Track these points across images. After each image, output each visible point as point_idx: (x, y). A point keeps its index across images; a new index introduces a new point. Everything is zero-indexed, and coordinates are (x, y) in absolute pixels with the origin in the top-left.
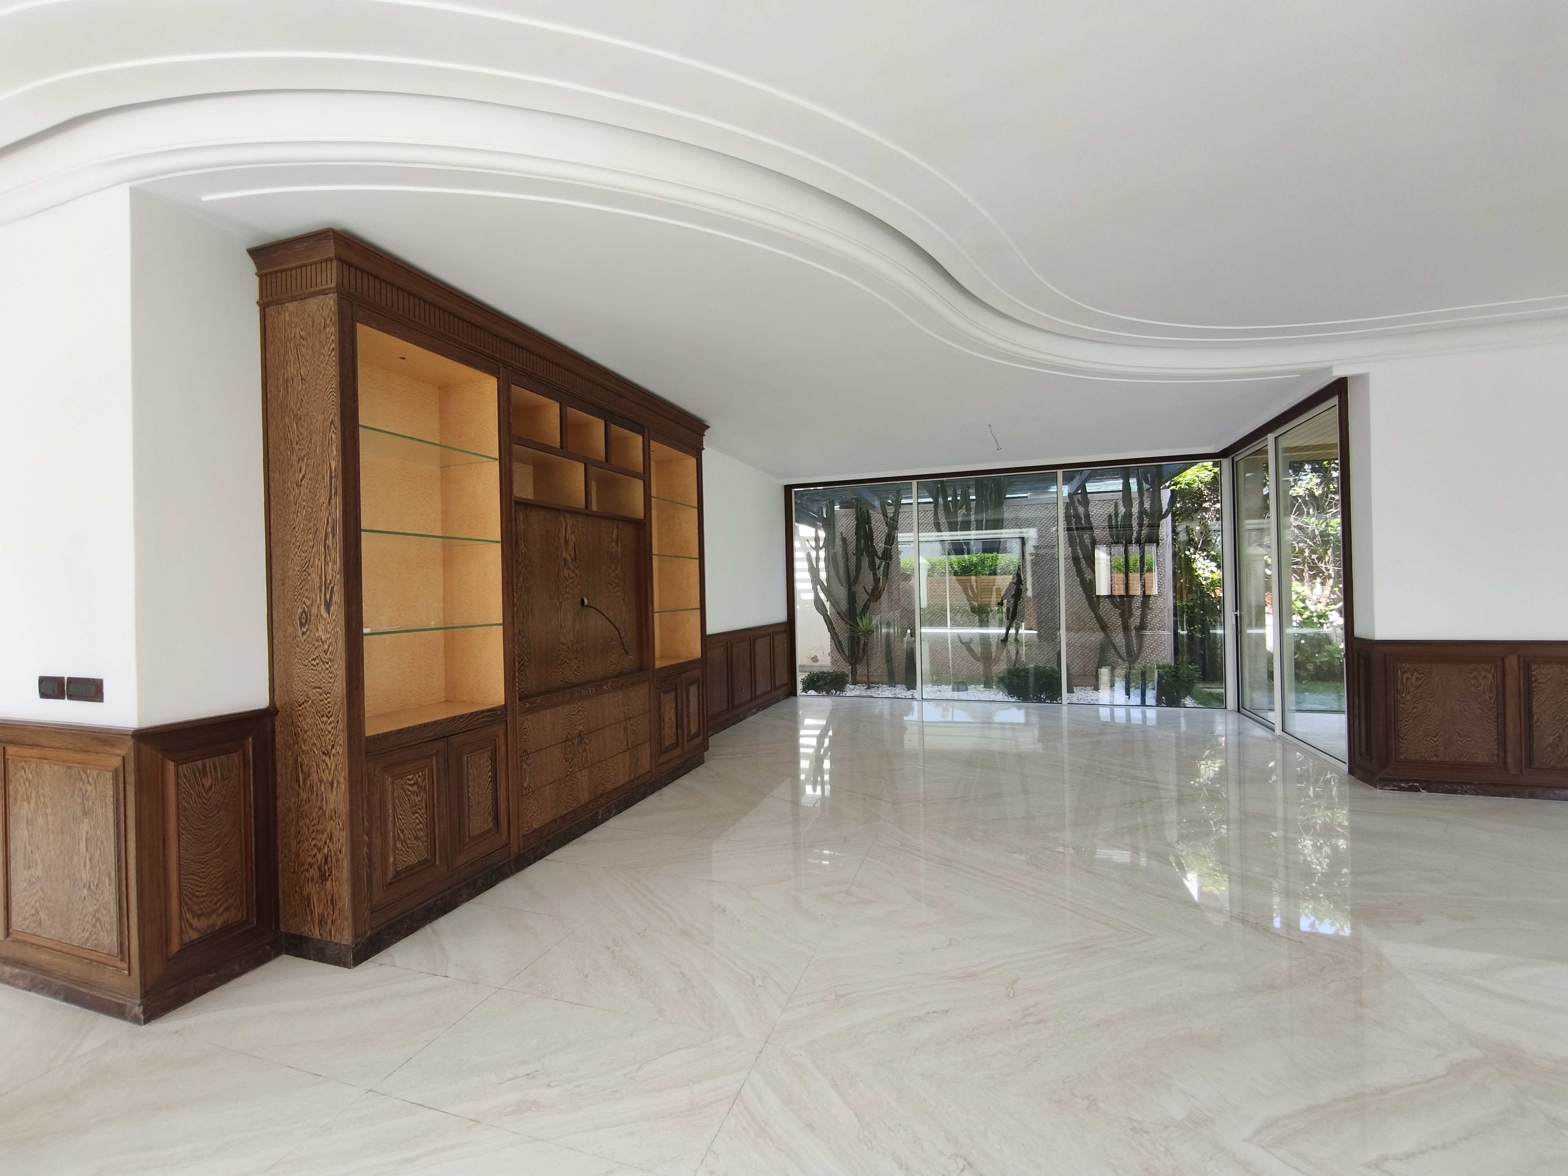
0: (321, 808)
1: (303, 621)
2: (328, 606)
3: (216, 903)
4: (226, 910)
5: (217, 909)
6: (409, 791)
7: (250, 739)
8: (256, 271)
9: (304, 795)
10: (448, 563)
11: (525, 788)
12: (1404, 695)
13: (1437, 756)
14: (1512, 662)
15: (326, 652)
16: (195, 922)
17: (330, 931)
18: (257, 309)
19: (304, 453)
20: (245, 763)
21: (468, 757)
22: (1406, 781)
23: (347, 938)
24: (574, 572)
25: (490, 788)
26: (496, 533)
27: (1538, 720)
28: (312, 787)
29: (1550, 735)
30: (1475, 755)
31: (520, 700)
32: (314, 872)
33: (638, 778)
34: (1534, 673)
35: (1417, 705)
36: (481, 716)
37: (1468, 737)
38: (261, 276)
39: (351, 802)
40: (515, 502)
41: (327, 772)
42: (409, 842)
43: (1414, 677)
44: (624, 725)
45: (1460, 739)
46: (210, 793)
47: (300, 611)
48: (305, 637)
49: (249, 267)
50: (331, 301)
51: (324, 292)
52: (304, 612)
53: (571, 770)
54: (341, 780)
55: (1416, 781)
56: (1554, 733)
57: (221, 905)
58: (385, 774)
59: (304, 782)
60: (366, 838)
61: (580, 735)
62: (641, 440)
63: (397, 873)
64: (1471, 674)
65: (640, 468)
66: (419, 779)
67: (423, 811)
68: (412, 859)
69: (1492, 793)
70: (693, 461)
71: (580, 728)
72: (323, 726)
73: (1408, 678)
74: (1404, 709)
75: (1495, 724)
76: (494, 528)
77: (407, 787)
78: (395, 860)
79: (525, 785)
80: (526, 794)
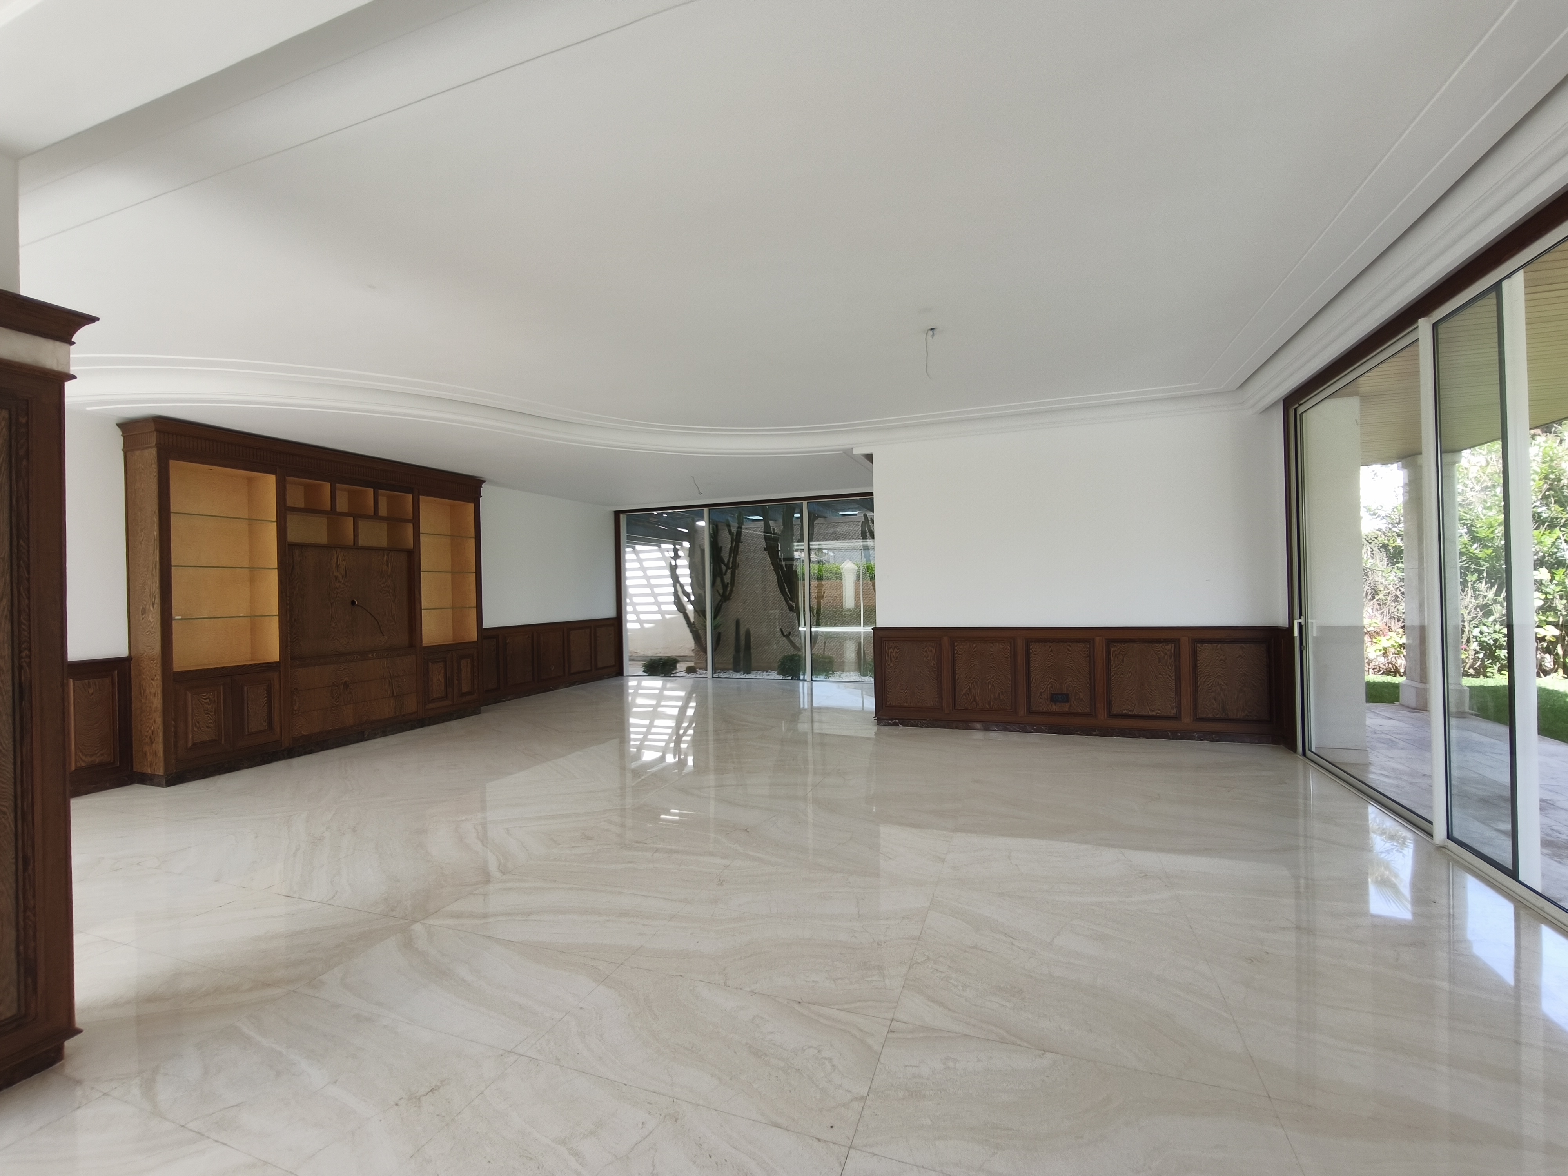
0: (150, 707)
1: (143, 612)
2: (153, 604)
3: (96, 750)
4: (102, 755)
5: (97, 754)
6: (203, 701)
7: (116, 672)
8: (121, 433)
9: (143, 701)
10: (252, 580)
11: (296, 710)
12: (889, 663)
13: (907, 702)
14: (946, 641)
15: (152, 628)
16: (84, 758)
17: (155, 769)
18: (122, 453)
19: (143, 527)
20: (113, 684)
21: (247, 688)
22: (892, 719)
23: (161, 772)
24: (344, 584)
25: (266, 707)
26: (274, 563)
27: (958, 678)
28: (147, 696)
29: (964, 688)
30: (926, 701)
31: (291, 659)
32: (147, 740)
33: (404, 716)
34: (956, 648)
35: (896, 670)
36: (259, 666)
37: (923, 690)
38: (124, 437)
39: (164, 703)
40: (288, 545)
41: (153, 689)
42: (202, 728)
43: (894, 652)
44: (389, 681)
45: (919, 691)
46: (93, 696)
47: (141, 607)
48: (144, 620)
49: (118, 432)
50: (154, 451)
51: (151, 447)
52: (143, 608)
53: (337, 704)
54: (159, 692)
55: (896, 719)
56: (966, 686)
57: (98, 753)
58: (188, 692)
59: (144, 694)
60: (173, 722)
61: (345, 683)
62: (412, 497)
63: (194, 744)
64: (924, 649)
65: (411, 516)
66: (210, 696)
67: (213, 713)
68: (205, 738)
69: (936, 726)
70: (471, 506)
71: (345, 679)
72: (151, 666)
73: (891, 652)
74: (889, 672)
75: (936, 681)
76: (273, 561)
77: (202, 699)
78: (193, 736)
79: (296, 708)
80: (296, 714)
